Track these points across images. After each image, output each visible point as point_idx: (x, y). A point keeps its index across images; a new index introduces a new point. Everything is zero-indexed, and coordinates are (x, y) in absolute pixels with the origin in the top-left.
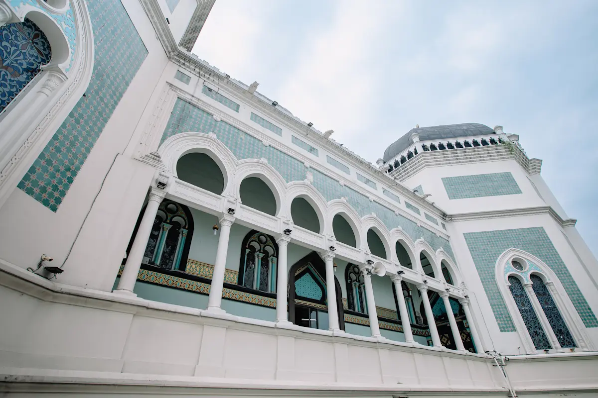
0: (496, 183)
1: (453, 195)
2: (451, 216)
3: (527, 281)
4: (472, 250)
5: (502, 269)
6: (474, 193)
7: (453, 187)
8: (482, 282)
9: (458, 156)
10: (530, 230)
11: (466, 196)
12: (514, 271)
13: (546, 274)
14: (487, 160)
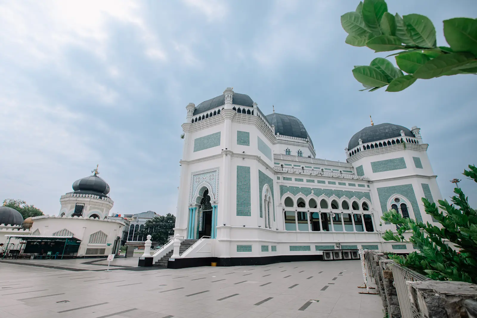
0: (395, 164)
1: (375, 171)
2: (372, 181)
3: (399, 207)
4: (379, 195)
5: (390, 202)
6: (384, 169)
7: (375, 167)
8: (381, 207)
9: (379, 151)
10: (406, 186)
11: (381, 171)
12: (395, 203)
13: (407, 204)
14: (393, 151)
